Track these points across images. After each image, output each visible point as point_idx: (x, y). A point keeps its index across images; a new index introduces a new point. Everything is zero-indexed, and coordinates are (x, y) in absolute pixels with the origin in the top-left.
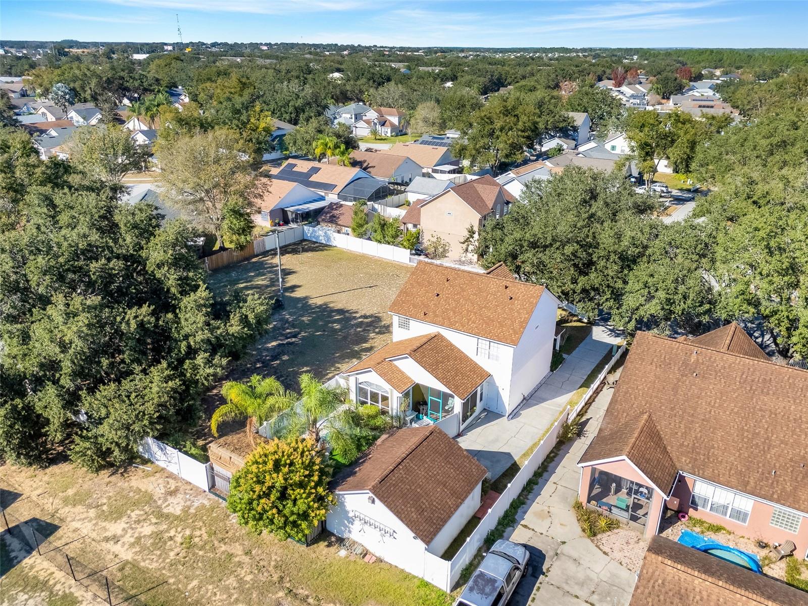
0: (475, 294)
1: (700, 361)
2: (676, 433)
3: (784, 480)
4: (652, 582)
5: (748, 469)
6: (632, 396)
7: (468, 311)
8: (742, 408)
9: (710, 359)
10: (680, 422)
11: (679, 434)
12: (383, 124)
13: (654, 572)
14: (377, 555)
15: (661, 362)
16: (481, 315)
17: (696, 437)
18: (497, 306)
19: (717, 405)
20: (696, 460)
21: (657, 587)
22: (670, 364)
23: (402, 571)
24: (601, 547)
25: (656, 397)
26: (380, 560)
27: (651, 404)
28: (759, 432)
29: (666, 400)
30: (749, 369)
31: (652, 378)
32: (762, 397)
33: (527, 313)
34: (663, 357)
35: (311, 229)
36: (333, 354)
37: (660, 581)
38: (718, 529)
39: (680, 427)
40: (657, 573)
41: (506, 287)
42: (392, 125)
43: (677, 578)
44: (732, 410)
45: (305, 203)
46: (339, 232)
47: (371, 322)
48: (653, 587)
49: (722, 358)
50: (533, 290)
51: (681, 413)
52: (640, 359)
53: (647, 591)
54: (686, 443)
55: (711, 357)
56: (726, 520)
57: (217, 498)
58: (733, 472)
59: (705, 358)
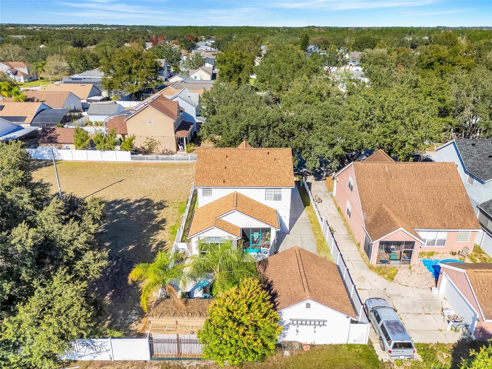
0: (250, 162)
1: (391, 170)
2: (401, 210)
3: (458, 217)
4: (478, 283)
5: (441, 217)
6: (370, 197)
7: (252, 173)
8: (421, 188)
10: (400, 204)
12: (16, 73)
13: (475, 279)
14: (309, 343)
15: (373, 175)
16: (262, 174)
17: (411, 209)
18: (269, 166)
19: (411, 190)
20: (417, 221)
21: (482, 285)
22: (378, 175)
23: (331, 345)
24: (402, 283)
25: (382, 194)
26: (312, 346)
27: (381, 199)
28: (435, 198)
29: (387, 194)
30: (414, 168)
31: (374, 185)
32: (427, 180)
33: (290, 166)
34: (373, 173)
35: (34, 150)
36: (141, 231)
37: (481, 282)
38: (432, 254)
39: (401, 206)
40: (477, 278)
41: (268, 153)
42: (23, 74)
43: (486, 276)
44: (418, 190)
45: (9, 133)
46: (60, 148)
47: (146, 203)
48: (480, 286)
49: (399, 165)
50: (286, 152)
51: (397, 199)
52: (363, 176)
53: (479, 289)
55: (394, 167)
56: (435, 248)
57: (162, 361)
58: (436, 221)
59: (392, 167)
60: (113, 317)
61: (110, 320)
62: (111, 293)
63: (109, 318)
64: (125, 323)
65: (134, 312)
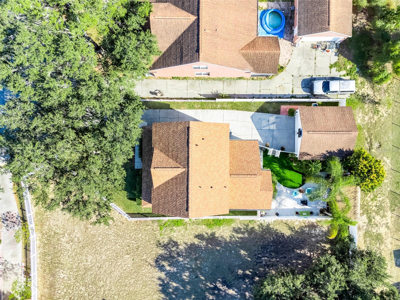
1: (209, 28)
6: (234, 59)
9: (206, 23)
10: (239, 37)
11: (244, 37)
15: (214, 47)
19: (228, 20)
22: (214, 43)
24: (287, 63)
25: (231, 48)
29: (231, 43)
30: (207, 5)
31: (223, 51)
33: (210, 125)
34: (211, 47)
39: (241, 36)
44: (228, 14)
49: (205, 17)
51: (235, 36)
54: (247, 34)
59: (207, 26)
60: (318, 243)
61: (320, 244)
62: (297, 251)
63: (319, 245)
64: (322, 235)
65: (313, 232)
